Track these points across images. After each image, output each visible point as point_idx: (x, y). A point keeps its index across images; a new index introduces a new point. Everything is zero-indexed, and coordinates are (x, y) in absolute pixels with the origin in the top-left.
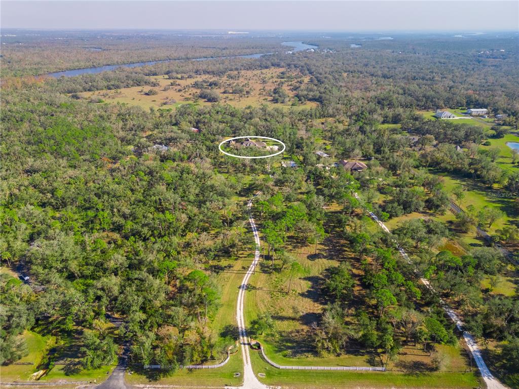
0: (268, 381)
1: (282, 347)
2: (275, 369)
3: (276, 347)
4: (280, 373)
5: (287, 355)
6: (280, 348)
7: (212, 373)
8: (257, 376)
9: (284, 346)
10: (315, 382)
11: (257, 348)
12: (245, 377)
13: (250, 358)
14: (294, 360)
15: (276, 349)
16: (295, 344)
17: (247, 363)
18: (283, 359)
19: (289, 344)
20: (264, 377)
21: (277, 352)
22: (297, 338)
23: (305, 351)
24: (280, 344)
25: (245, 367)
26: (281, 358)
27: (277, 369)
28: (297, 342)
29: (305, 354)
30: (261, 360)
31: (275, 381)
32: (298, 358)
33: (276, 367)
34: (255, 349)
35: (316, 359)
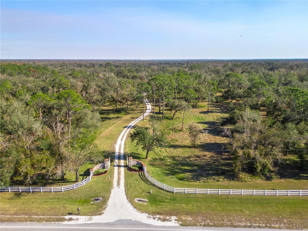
0: (153, 208)
1: (177, 170)
2: (165, 193)
3: (166, 170)
4: (174, 199)
5: (184, 179)
6: (173, 171)
7: (52, 199)
8: (131, 202)
9: (180, 169)
10: (241, 211)
11: (137, 169)
12: (110, 202)
13: (125, 180)
14: (197, 183)
15: (168, 172)
16: (195, 168)
17: (118, 184)
18: (178, 182)
19: (186, 168)
20: (146, 204)
21: (167, 175)
22: (197, 162)
23: (213, 175)
24: (173, 167)
25: (113, 191)
26: (174, 181)
27: (168, 193)
28: (198, 165)
29: (214, 177)
30: (142, 182)
31: (166, 209)
32: (204, 182)
33: (167, 191)
34: (135, 171)
35: (232, 183)
